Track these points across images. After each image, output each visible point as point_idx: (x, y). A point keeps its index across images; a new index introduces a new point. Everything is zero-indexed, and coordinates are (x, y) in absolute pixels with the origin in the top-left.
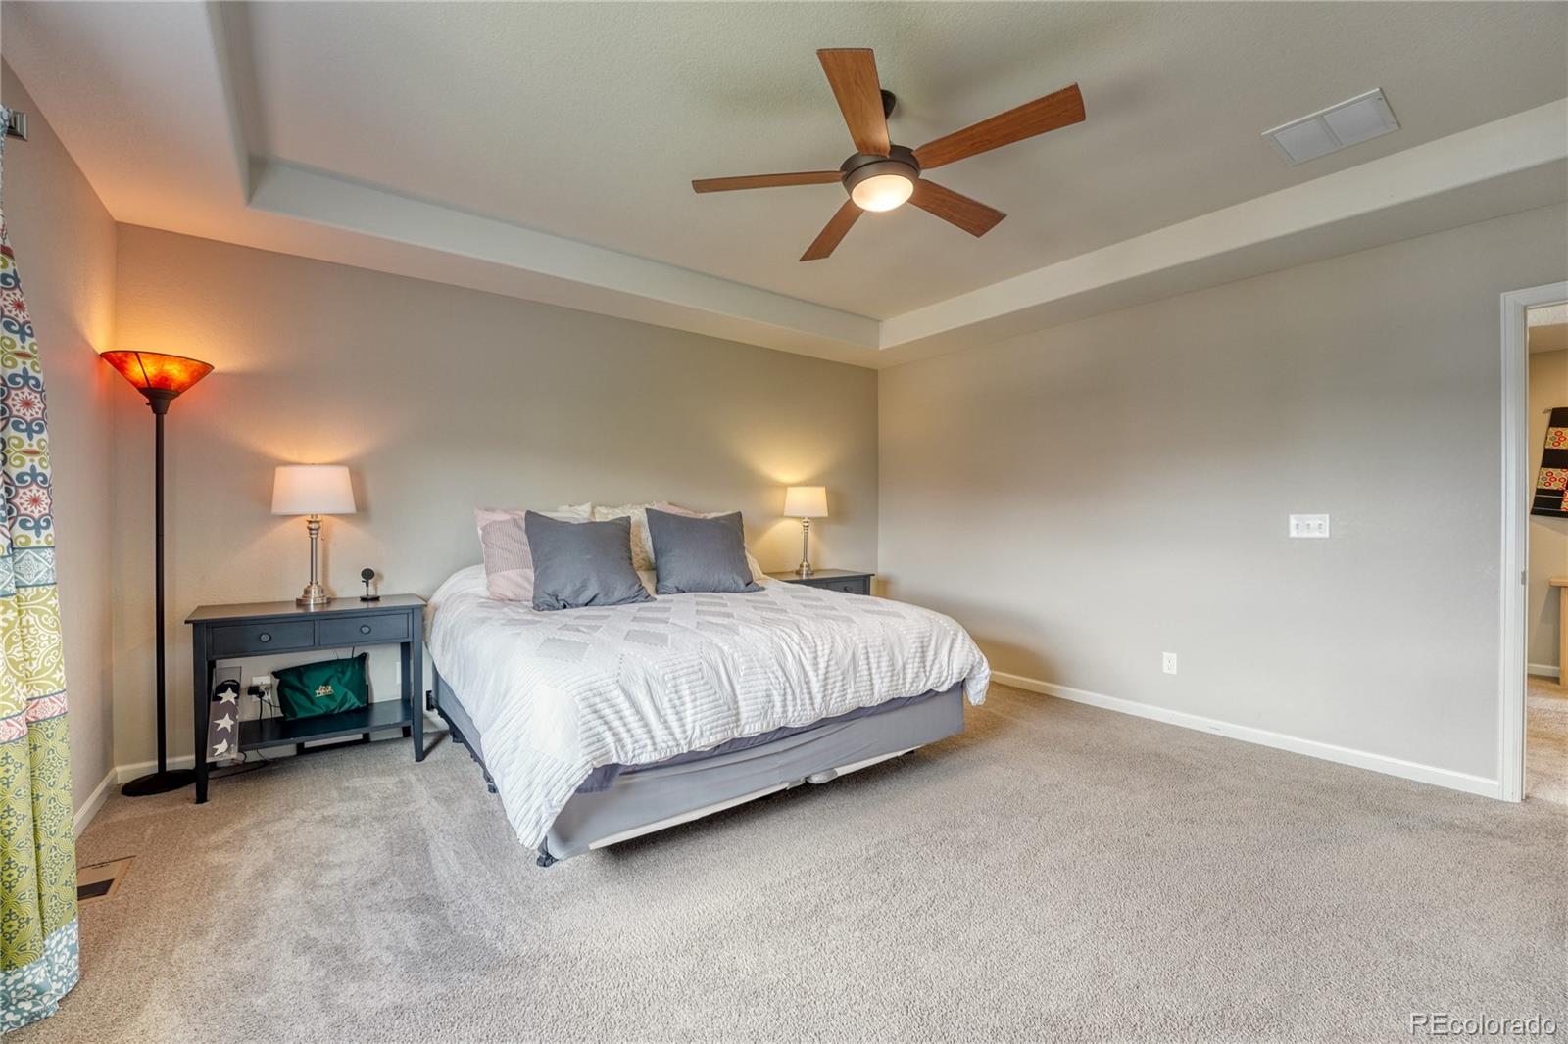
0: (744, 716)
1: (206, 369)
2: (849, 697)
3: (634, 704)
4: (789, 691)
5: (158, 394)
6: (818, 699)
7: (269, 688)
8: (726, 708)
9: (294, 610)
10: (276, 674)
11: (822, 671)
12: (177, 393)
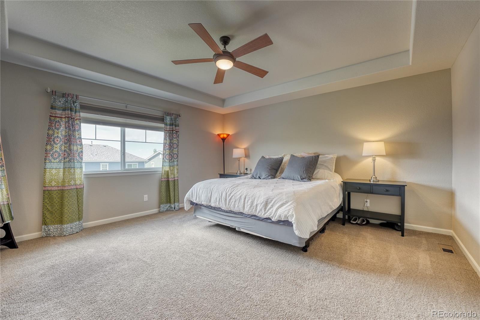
1: (229, 135)
3: (197, 192)
5: (224, 139)
8: (208, 198)
12: (226, 139)
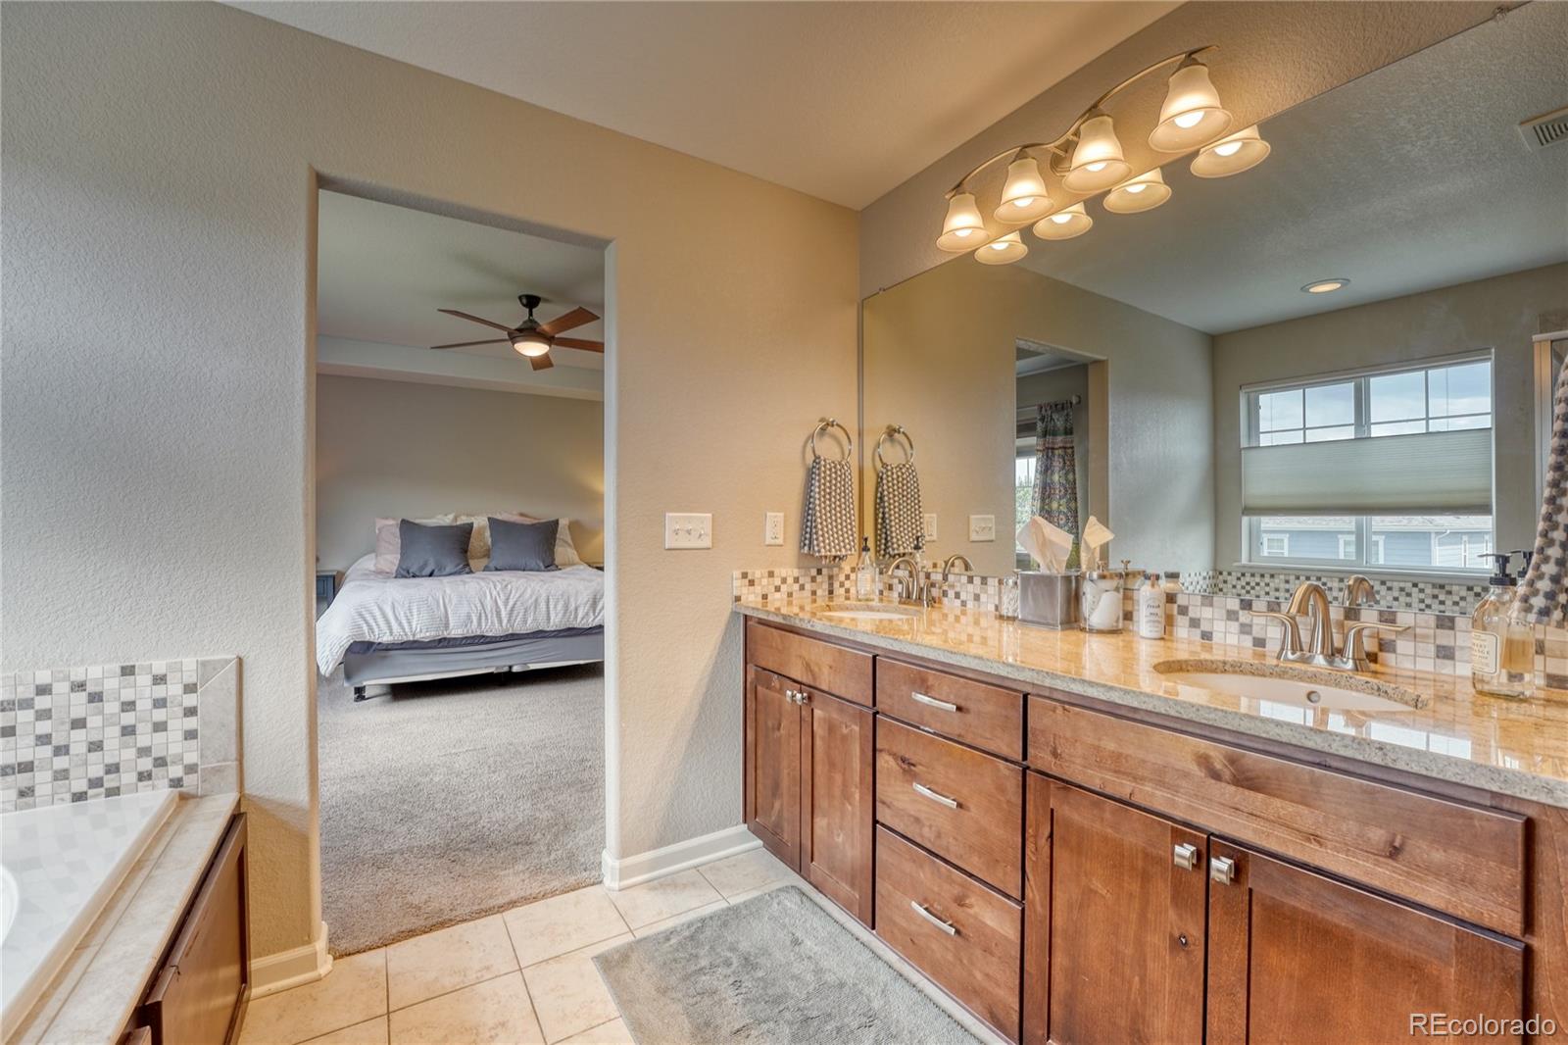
0: (451, 625)
2: (529, 622)
4: (483, 615)
6: (505, 621)
8: (438, 620)
11: (509, 608)
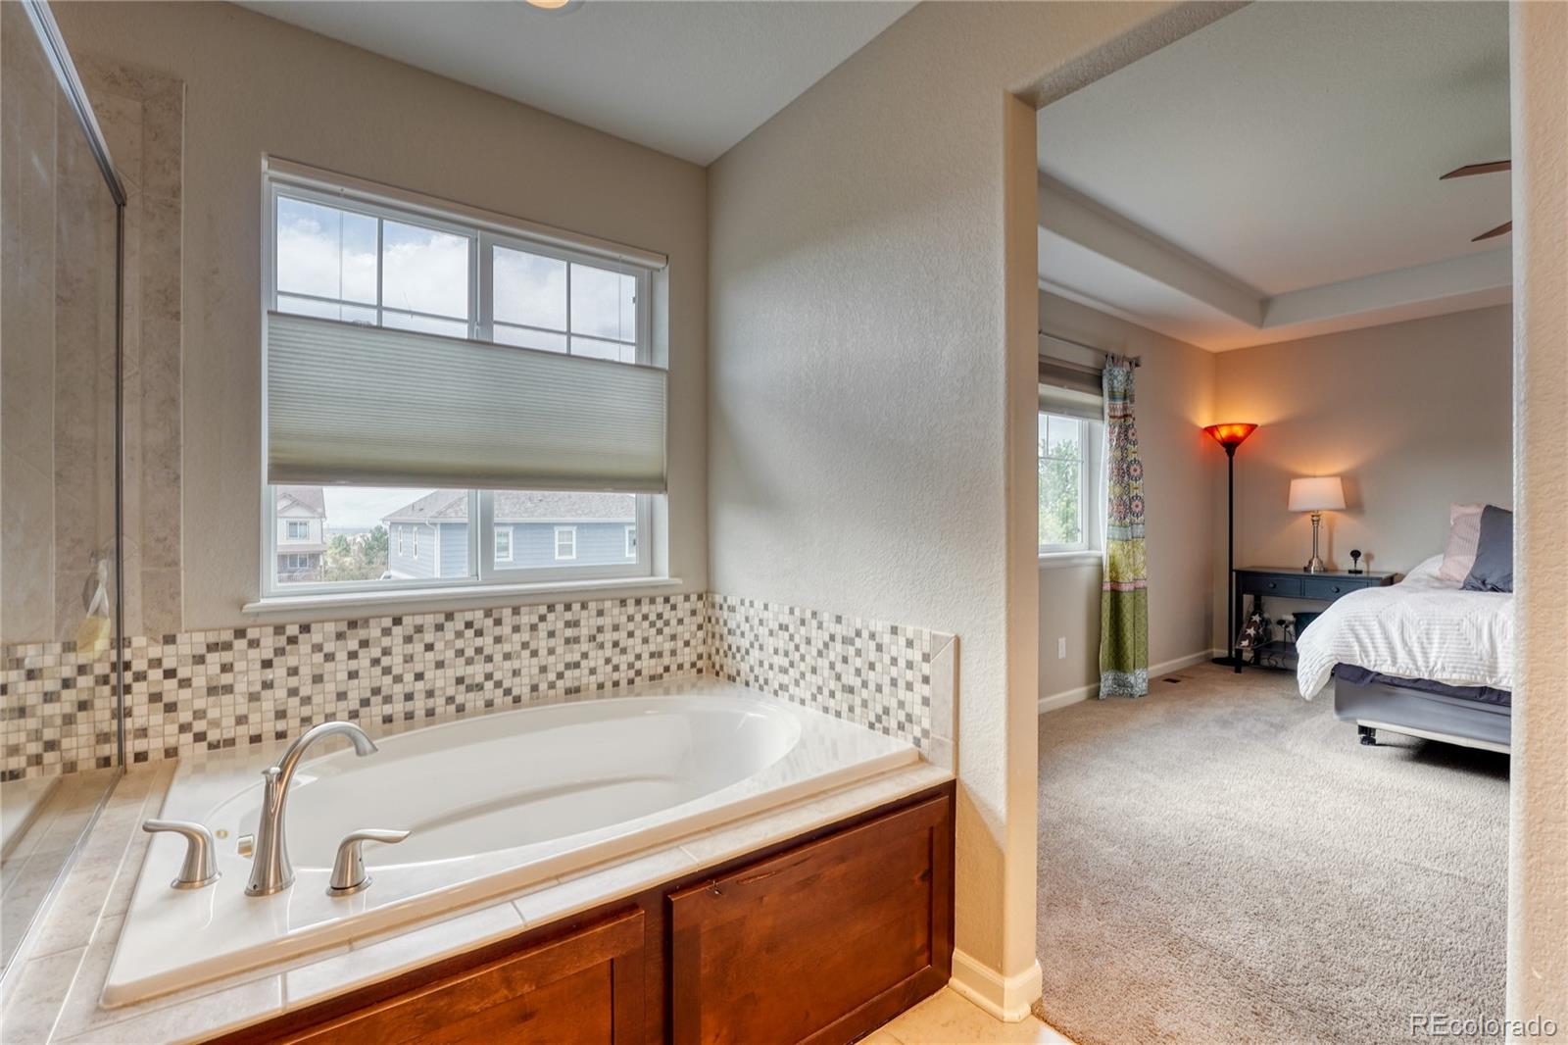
0: (1502, 670)
1: (1254, 426)
3: (1385, 632)
5: (1230, 445)
7: (1291, 623)
8: (1476, 657)
9: (1302, 573)
10: (1295, 615)
12: (1239, 443)
